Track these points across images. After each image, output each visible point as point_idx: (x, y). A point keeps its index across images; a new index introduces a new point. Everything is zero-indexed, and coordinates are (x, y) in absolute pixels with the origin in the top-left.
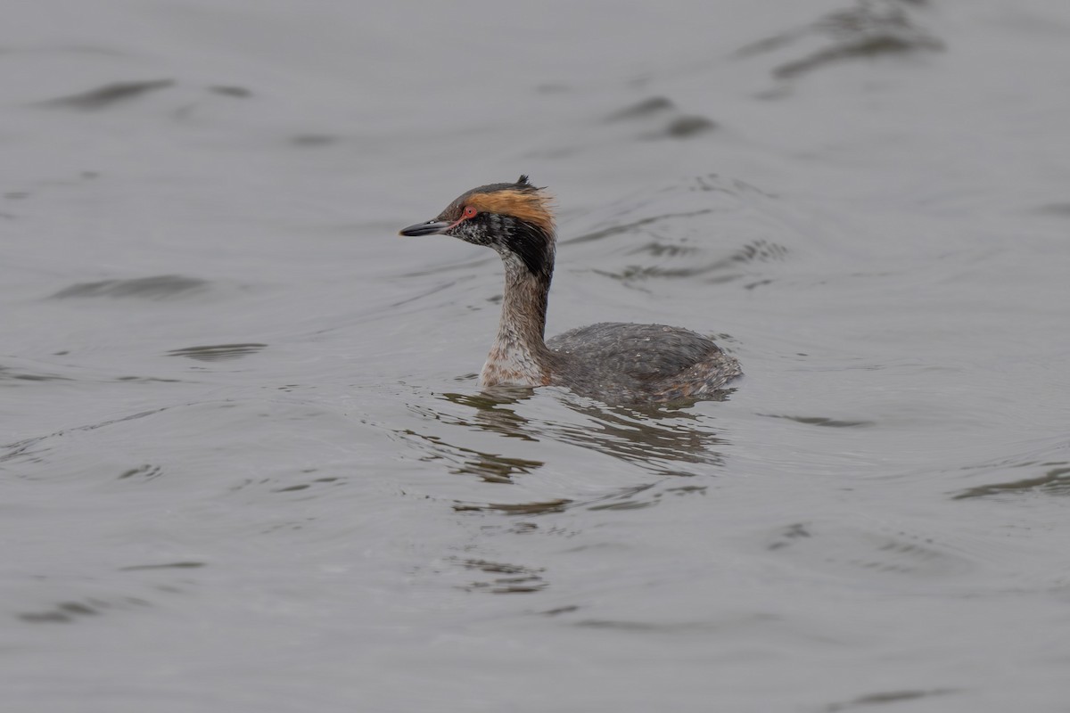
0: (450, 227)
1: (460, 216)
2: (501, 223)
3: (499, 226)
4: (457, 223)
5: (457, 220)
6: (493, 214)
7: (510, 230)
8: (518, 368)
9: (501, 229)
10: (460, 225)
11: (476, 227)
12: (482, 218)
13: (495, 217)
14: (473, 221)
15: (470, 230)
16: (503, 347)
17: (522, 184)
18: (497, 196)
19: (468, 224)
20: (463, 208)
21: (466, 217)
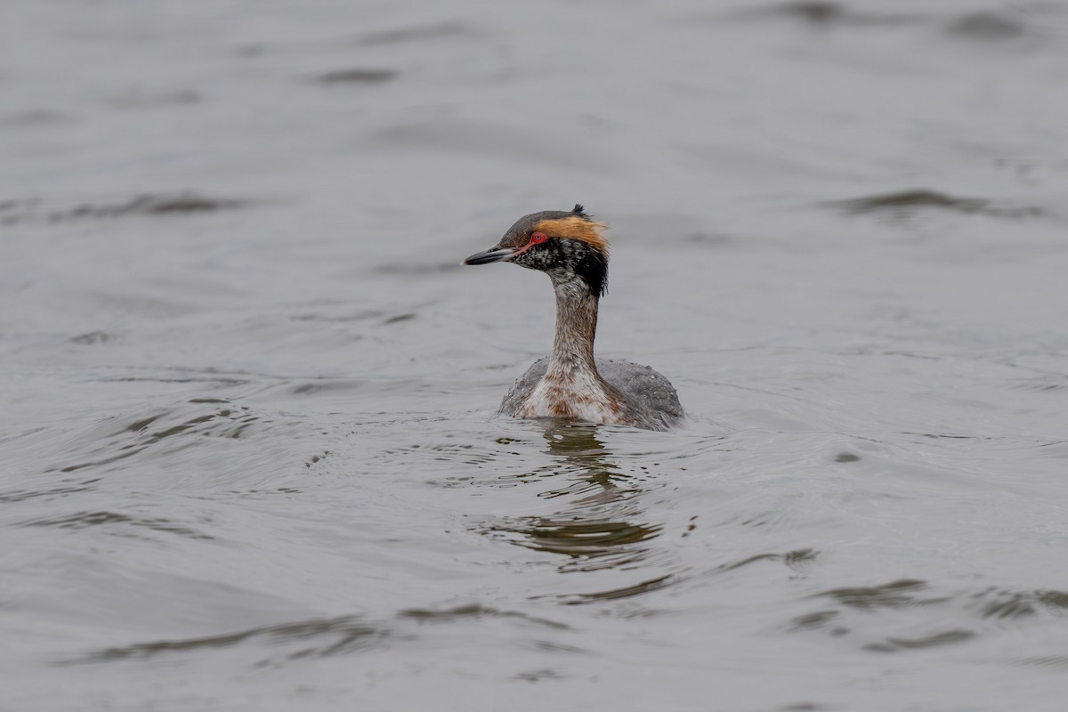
0: (516, 254)
1: (526, 242)
2: (572, 247)
3: (570, 250)
4: (524, 249)
5: (522, 246)
6: (563, 238)
7: (580, 254)
8: (587, 393)
9: (573, 253)
10: (528, 251)
11: (547, 252)
12: (552, 243)
13: (565, 242)
14: (542, 247)
15: (539, 255)
16: (568, 370)
17: (578, 211)
18: (566, 222)
19: (537, 250)
20: (531, 233)
21: (534, 243)
